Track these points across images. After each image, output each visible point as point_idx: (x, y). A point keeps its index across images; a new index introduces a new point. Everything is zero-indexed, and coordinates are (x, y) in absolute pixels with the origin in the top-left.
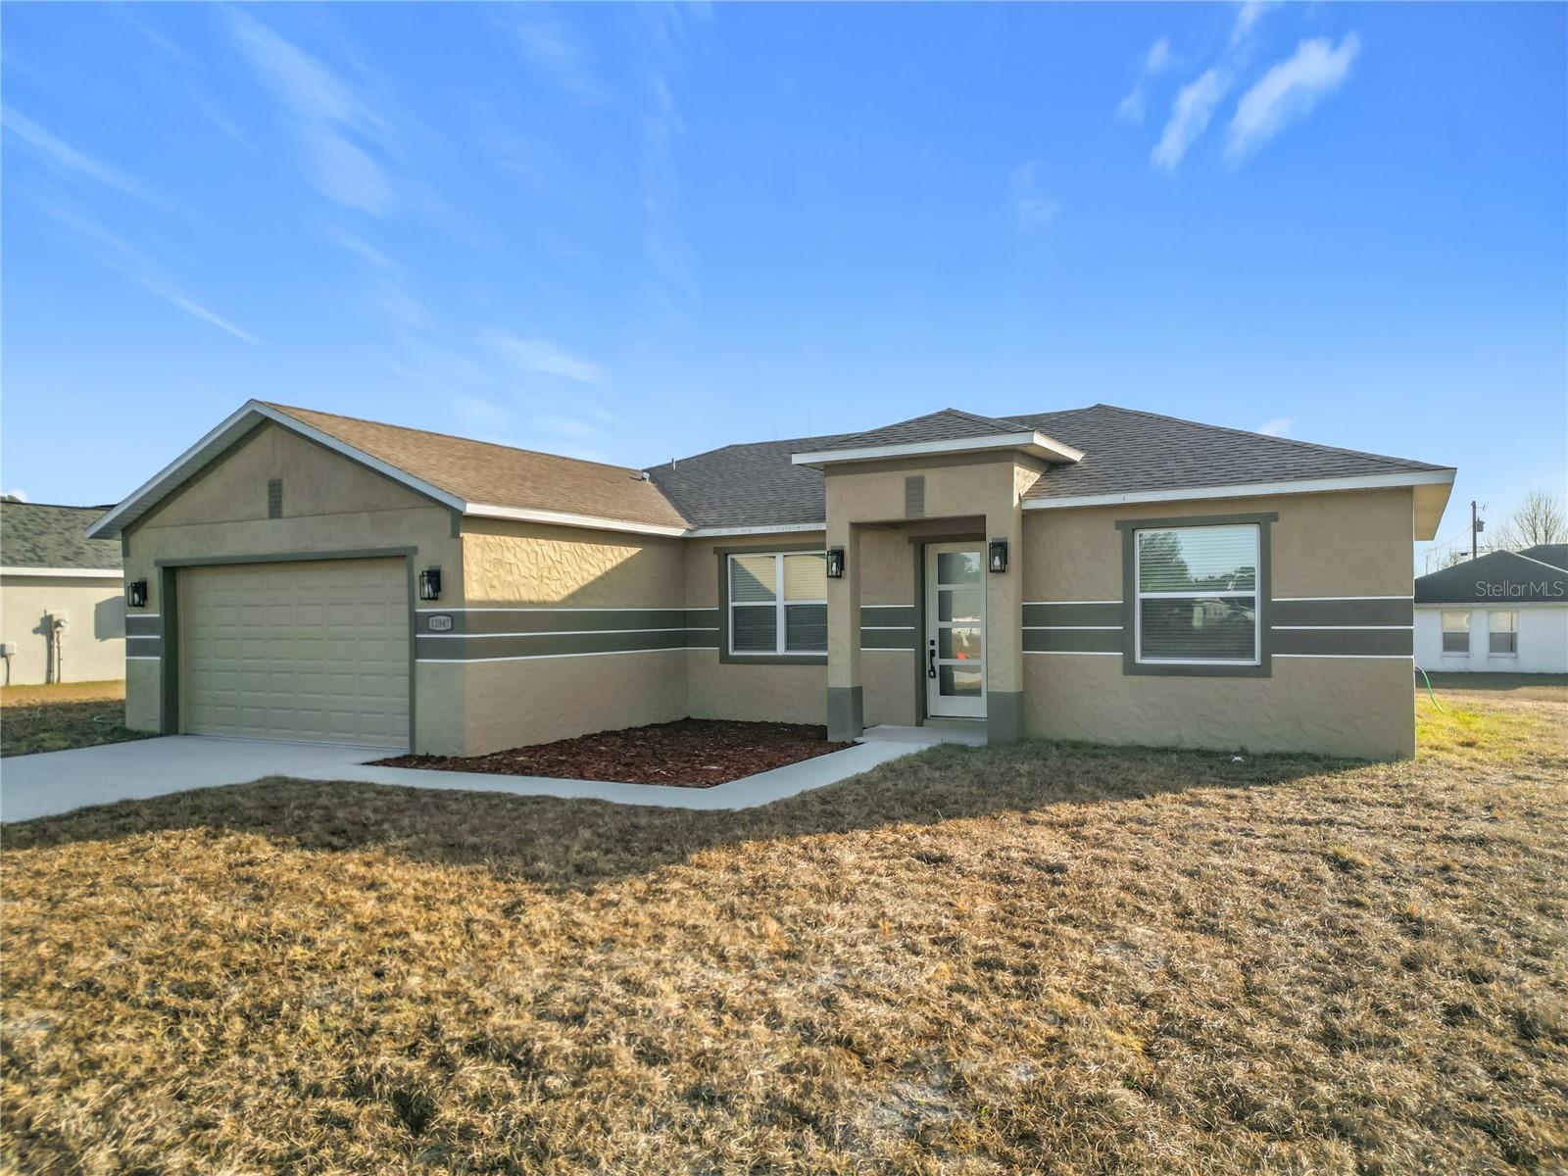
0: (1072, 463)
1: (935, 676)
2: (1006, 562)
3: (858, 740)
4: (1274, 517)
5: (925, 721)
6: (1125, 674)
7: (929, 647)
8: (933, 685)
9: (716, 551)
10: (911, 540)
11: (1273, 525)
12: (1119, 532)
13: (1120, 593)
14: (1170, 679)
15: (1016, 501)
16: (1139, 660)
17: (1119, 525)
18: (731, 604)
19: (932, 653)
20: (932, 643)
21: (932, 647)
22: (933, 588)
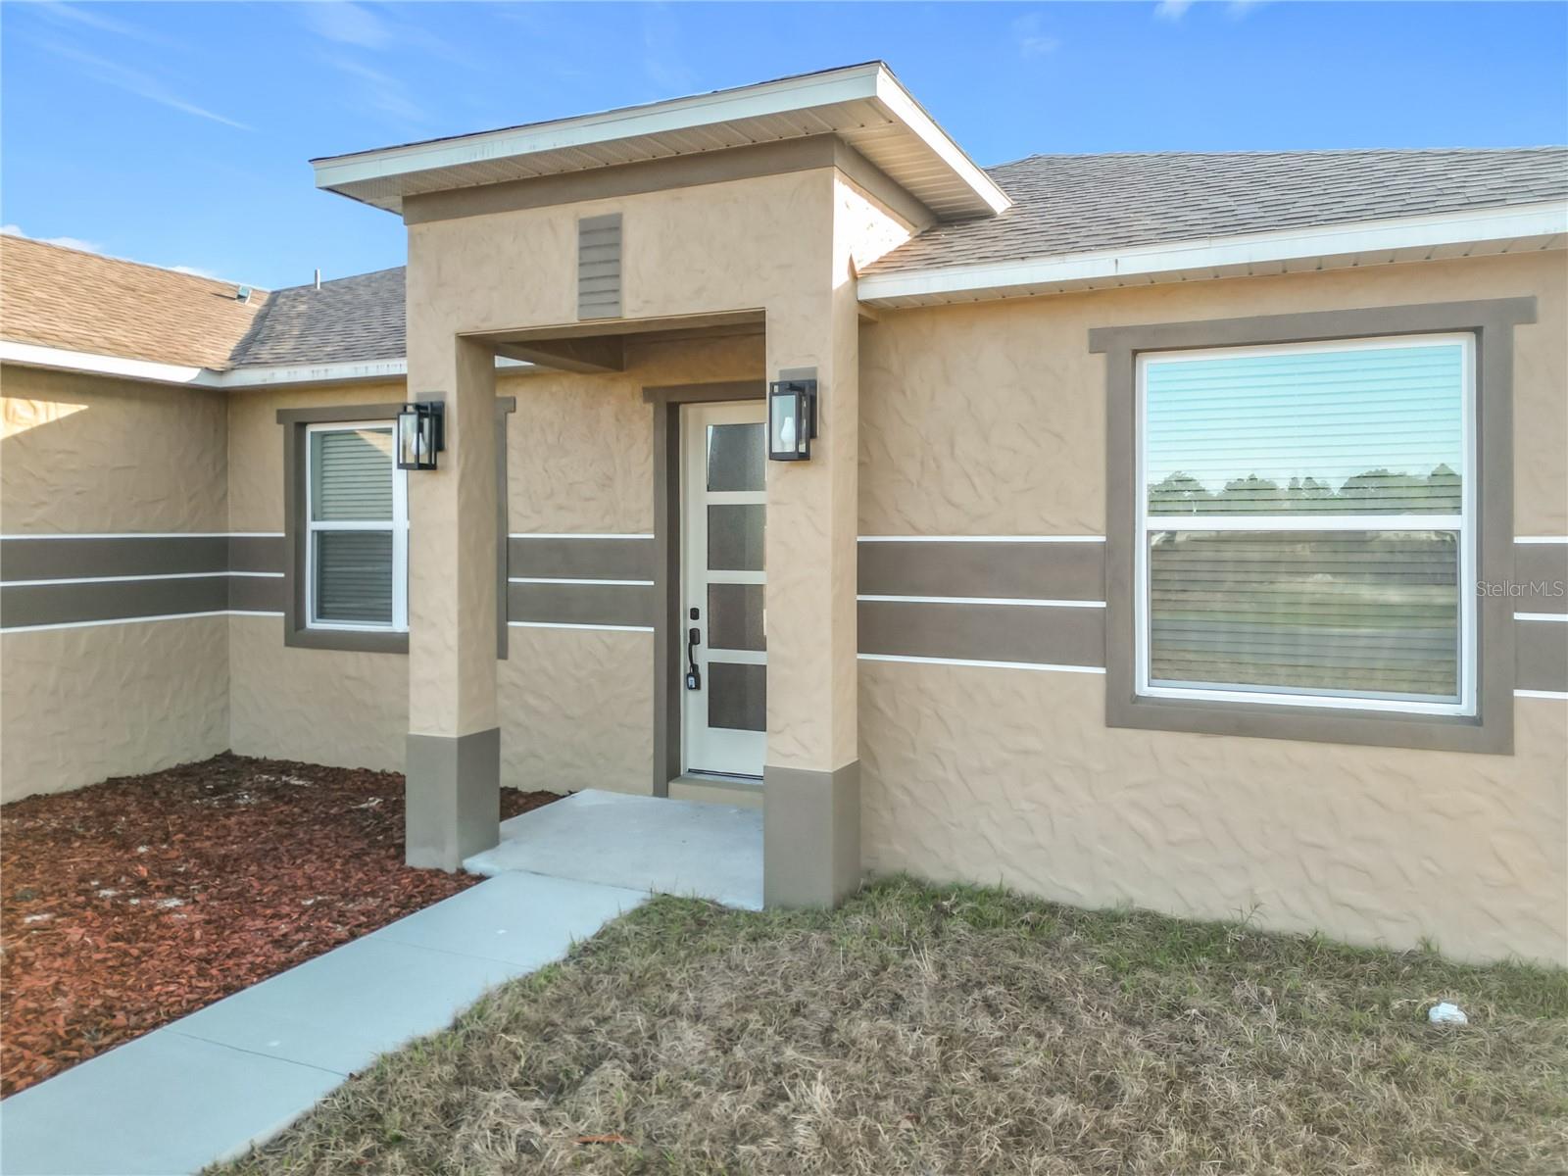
0: (987, 214)
1: (698, 687)
2: (812, 434)
3: (476, 864)
4: (1525, 311)
5: (673, 786)
6: (1110, 723)
7: (687, 624)
8: (695, 705)
9: (282, 416)
10: (649, 394)
11: (1522, 334)
12: (1099, 359)
13: (1098, 516)
14: (1229, 744)
15: (840, 278)
16: (1143, 687)
17: (1099, 341)
18: (312, 526)
19: (694, 637)
20: (695, 614)
21: (692, 624)
22: (698, 499)
